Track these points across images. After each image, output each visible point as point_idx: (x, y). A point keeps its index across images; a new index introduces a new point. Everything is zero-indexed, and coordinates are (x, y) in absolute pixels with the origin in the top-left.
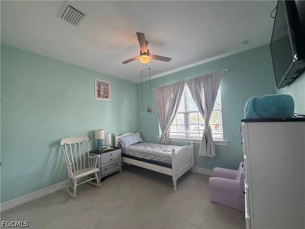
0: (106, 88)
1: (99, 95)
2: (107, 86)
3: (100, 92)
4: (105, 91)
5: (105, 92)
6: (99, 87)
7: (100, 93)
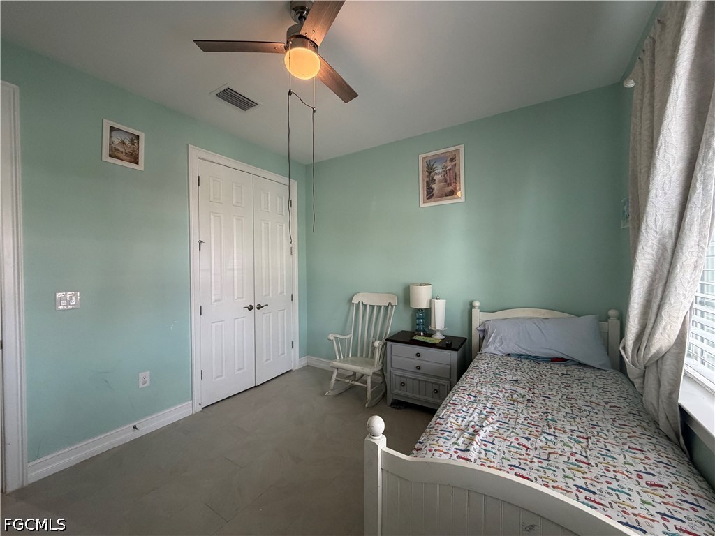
0: (448, 168)
1: (430, 194)
2: (452, 160)
3: (433, 186)
4: (448, 179)
5: (446, 181)
6: (430, 173)
7: (433, 189)
